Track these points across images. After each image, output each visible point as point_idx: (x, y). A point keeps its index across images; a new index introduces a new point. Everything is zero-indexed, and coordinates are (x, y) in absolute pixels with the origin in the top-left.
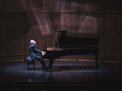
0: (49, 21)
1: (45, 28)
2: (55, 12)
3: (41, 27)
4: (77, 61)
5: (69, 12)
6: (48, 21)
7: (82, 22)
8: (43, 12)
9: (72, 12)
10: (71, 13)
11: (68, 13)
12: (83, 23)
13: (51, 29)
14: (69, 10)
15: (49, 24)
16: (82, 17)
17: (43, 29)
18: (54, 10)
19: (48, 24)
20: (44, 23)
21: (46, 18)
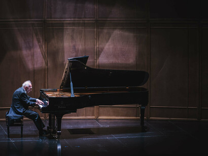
0: (41, 40)
1: (33, 56)
2: (54, 22)
3: (25, 52)
4: (97, 119)
5: (81, 22)
6: (39, 42)
7: (107, 42)
8: (30, 22)
9: (86, 22)
10: (84, 25)
11: (79, 24)
12: (108, 44)
13: (44, 57)
14: (81, 18)
15: (41, 47)
16: (105, 31)
17: (30, 58)
18: (51, 18)
19: (38, 47)
20: (31, 45)
21: (34, 35)
